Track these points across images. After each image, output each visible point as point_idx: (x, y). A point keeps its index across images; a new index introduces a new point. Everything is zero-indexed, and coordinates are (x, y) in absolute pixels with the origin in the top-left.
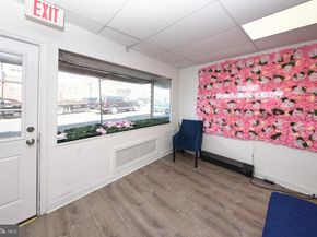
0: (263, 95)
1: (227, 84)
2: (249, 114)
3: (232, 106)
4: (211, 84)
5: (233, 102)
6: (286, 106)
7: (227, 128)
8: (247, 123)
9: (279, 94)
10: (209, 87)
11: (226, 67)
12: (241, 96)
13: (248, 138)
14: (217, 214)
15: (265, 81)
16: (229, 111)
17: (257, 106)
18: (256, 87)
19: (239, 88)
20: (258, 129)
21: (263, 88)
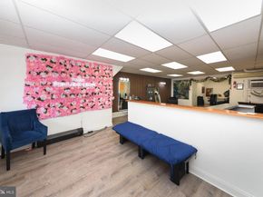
0: (87, 85)
1: (64, 75)
2: (80, 96)
3: (67, 92)
4: (47, 72)
5: (68, 89)
6: (97, 91)
7: (65, 108)
8: (78, 102)
9: (94, 85)
10: (43, 75)
11: (62, 61)
12: (74, 85)
13: (80, 112)
14: (97, 157)
15: (88, 77)
16: (66, 96)
17: (84, 91)
18: (83, 80)
19: (73, 79)
20: (85, 104)
21: (87, 81)
